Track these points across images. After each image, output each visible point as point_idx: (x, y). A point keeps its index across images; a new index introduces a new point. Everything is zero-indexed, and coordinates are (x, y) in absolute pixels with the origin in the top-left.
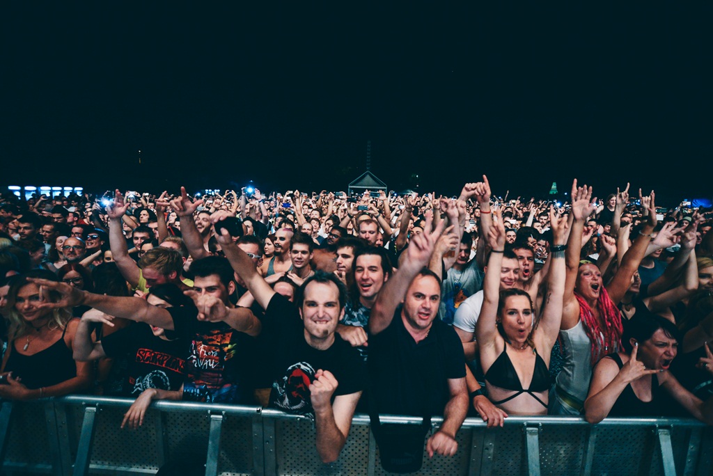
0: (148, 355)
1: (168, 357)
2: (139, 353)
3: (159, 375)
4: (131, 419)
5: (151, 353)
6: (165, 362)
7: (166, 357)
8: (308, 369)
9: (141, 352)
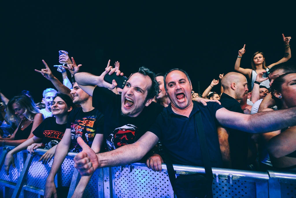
0: (49, 133)
1: (60, 133)
2: (45, 133)
3: (54, 143)
4: (44, 158)
5: (51, 132)
6: (58, 136)
7: (59, 133)
8: (132, 128)
9: (46, 132)
